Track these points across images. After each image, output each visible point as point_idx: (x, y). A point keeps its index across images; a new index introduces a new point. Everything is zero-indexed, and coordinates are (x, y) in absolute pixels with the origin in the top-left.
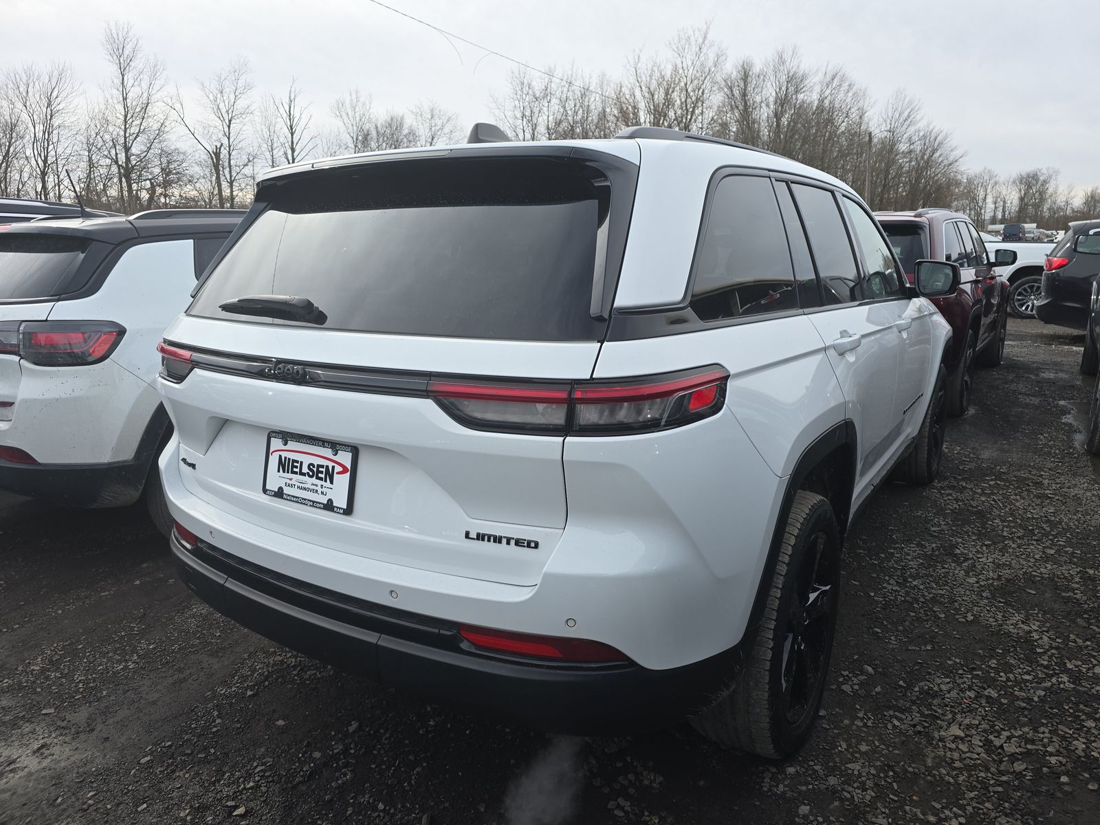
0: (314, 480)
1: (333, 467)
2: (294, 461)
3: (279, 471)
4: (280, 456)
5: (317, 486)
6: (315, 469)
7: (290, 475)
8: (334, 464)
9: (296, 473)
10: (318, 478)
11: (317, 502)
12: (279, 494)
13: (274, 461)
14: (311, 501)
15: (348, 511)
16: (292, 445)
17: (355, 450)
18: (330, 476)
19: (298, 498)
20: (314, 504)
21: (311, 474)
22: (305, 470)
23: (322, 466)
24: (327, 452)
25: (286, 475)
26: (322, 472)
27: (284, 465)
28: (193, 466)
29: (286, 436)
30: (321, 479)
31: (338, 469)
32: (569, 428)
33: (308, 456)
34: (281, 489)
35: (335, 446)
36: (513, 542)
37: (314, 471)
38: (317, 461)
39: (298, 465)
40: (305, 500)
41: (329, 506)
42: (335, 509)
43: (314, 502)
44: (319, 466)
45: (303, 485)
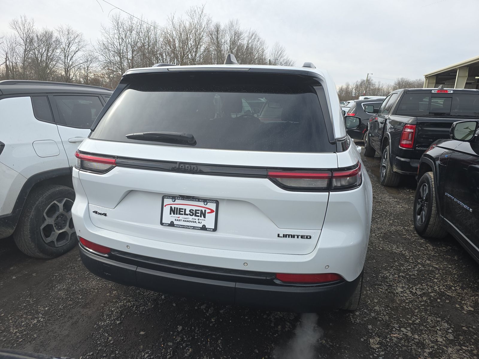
0: (194, 217)
1: (205, 211)
2: (180, 209)
3: (171, 214)
4: (171, 207)
5: (196, 219)
6: (194, 212)
7: (178, 216)
8: (205, 209)
9: (182, 214)
10: (196, 216)
11: (196, 227)
12: (172, 224)
13: (167, 210)
14: (192, 227)
15: (215, 230)
16: (177, 201)
17: (217, 202)
18: (203, 214)
19: (184, 226)
20: (194, 228)
21: (191, 214)
22: (188, 212)
23: (199, 210)
24: (201, 204)
25: (175, 215)
26: (198, 213)
27: (173, 211)
28: (105, 215)
29: (174, 197)
30: (198, 216)
31: (208, 211)
32: (329, 188)
33: (188, 206)
34: (172, 222)
35: (206, 201)
36: (300, 237)
37: (193, 213)
38: (194, 208)
39: (183, 211)
40: (189, 226)
41: (204, 228)
42: (208, 229)
43: (194, 227)
44: (196, 210)
45: (187, 220)
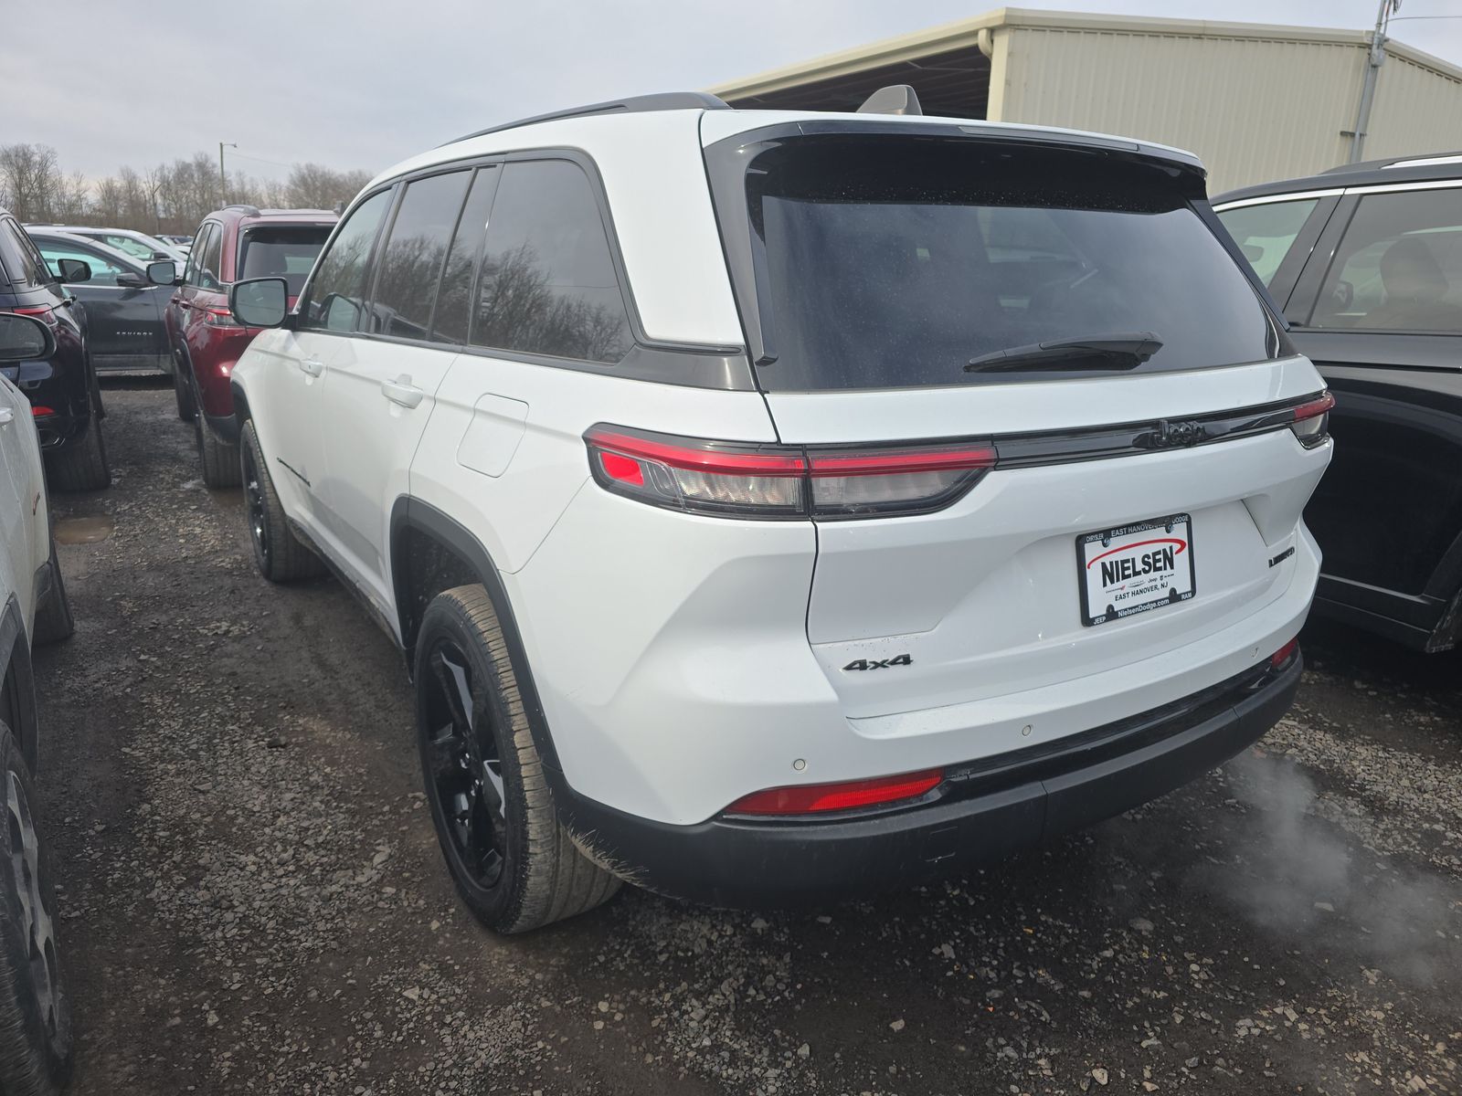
0: (1152, 574)
1: (1171, 548)
2: (1124, 562)
3: (1105, 585)
4: (1104, 565)
5: (1155, 580)
6: (1151, 561)
7: (1122, 582)
8: (1170, 544)
9: (1129, 576)
10: (1157, 569)
11: (1160, 600)
12: (1111, 615)
13: (1094, 575)
14: (1152, 602)
15: (1193, 592)
16: (1115, 542)
17: (1186, 518)
18: (1169, 560)
19: (1137, 606)
20: (1157, 603)
21: (1147, 568)
22: (1139, 566)
23: (1159, 553)
24: (1160, 532)
25: (1117, 585)
26: (1159, 560)
27: (1109, 575)
28: (907, 660)
29: (1106, 534)
30: (1160, 569)
31: (1176, 547)
33: (1135, 549)
34: (1110, 607)
35: (1167, 522)
36: (1287, 555)
37: (1151, 564)
38: (1150, 549)
39: (1130, 564)
40: (1146, 604)
41: (1174, 597)
42: (1183, 597)
44: (1155, 554)
45: (1138, 588)
